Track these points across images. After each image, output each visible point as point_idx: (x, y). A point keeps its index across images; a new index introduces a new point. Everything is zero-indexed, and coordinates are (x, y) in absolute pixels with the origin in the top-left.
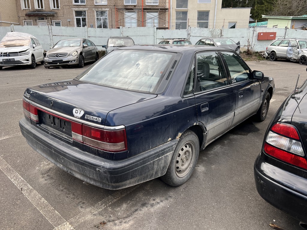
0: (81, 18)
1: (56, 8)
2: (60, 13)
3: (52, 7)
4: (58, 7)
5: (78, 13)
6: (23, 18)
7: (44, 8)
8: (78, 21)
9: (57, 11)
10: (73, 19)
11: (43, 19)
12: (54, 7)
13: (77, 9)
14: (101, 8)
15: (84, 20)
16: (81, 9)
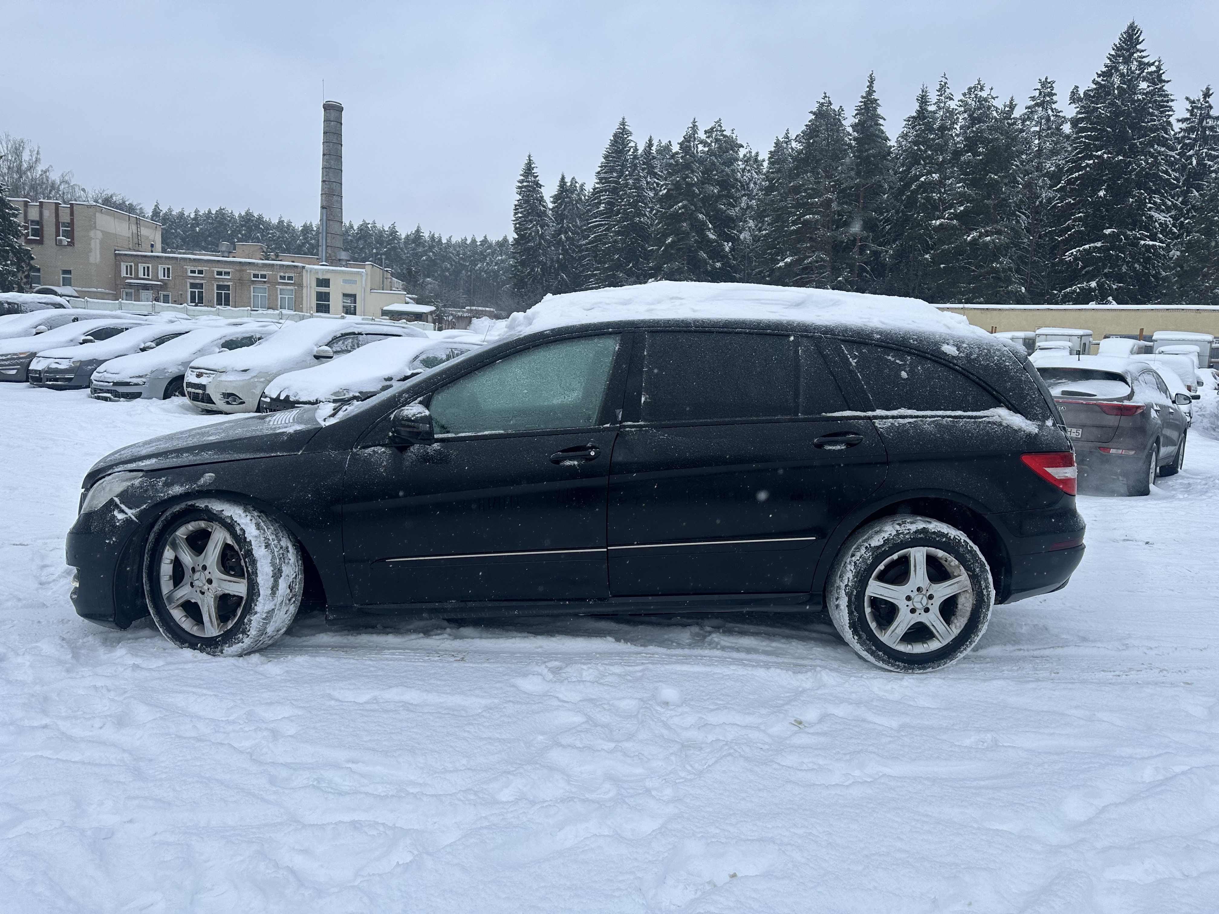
0: (197, 290)
1: (166, 278)
2: (170, 285)
3: (161, 276)
4: (168, 277)
5: (193, 286)
6: (122, 286)
7: (150, 277)
8: (193, 294)
9: (167, 281)
10: (187, 291)
11: (148, 290)
12: (164, 276)
13: (192, 281)
14: (223, 282)
15: (201, 293)
16: (198, 281)
